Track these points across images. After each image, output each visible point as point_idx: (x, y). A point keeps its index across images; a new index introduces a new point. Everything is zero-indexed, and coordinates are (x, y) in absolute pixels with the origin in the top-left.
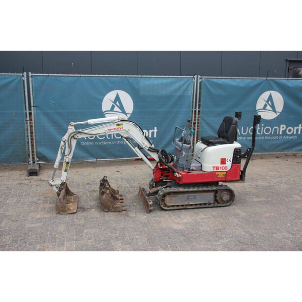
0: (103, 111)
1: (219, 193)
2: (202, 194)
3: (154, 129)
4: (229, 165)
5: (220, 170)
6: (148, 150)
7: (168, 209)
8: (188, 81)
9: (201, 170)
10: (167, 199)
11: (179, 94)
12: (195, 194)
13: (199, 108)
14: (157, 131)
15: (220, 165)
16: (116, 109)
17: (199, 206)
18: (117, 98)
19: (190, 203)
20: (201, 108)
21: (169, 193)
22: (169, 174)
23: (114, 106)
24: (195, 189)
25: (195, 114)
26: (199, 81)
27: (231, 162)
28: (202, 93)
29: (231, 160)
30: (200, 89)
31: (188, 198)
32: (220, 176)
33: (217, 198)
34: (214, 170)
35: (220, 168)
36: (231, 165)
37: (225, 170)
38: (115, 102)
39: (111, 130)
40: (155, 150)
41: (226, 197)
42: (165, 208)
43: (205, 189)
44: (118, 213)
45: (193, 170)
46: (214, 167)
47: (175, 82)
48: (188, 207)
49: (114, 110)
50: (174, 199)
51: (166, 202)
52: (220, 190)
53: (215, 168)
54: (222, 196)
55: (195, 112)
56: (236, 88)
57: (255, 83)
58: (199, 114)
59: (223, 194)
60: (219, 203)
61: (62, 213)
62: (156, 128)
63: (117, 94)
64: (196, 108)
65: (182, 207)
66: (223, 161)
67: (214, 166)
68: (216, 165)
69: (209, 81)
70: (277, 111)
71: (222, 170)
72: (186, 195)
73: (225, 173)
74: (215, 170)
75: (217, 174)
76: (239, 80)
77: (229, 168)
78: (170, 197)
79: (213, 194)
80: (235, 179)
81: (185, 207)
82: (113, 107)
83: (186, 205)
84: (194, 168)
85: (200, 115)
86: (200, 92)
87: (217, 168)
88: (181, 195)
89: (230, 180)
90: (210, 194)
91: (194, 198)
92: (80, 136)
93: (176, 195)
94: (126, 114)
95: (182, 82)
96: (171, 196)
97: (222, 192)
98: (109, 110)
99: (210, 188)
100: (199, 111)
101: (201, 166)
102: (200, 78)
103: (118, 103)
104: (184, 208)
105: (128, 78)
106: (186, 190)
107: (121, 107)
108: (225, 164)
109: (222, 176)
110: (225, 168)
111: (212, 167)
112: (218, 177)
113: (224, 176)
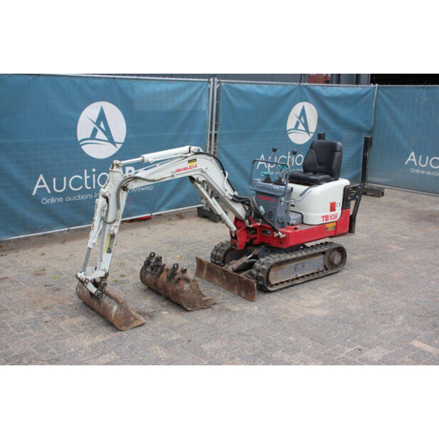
0: (79, 140)
2: (312, 259)
4: (338, 211)
5: (329, 221)
6: (233, 200)
7: (274, 289)
8: (201, 87)
9: (303, 223)
10: (272, 274)
11: (190, 107)
12: (303, 261)
13: (216, 130)
15: (329, 213)
16: (100, 135)
17: (307, 279)
18: (102, 117)
19: (298, 276)
20: (219, 129)
22: (255, 235)
23: (97, 130)
24: (304, 253)
25: (211, 139)
26: (216, 87)
27: (341, 208)
28: (221, 106)
29: (341, 204)
30: (217, 100)
31: (295, 268)
32: (330, 230)
35: (329, 218)
36: (341, 211)
37: (334, 220)
38: (98, 123)
39: (179, 170)
40: (240, 199)
41: (337, 259)
43: (315, 250)
44: (210, 310)
45: (292, 225)
46: (323, 217)
47: (184, 89)
49: (97, 137)
50: (280, 272)
51: (270, 279)
52: (330, 250)
53: (325, 218)
54: (333, 258)
55: (211, 136)
56: (264, 98)
57: (287, 90)
58: (215, 139)
59: (333, 255)
61: (124, 328)
63: (102, 109)
65: (289, 284)
66: (333, 207)
68: (325, 214)
69: (230, 87)
70: (310, 131)
71: (332, 221)
72: (294, 264)
73: (335, 224)
74: (325, 222)
75: (327, 225)
76: (266, 86)
77: (339, 217)
78: (275, 270)
79: (322, 257)
82: (95, 132)
83: (293, 280)
84: (294, 222)
85: (218, 141)
86: (217, 104)
87: (327, 217)
88: (288, 266)
89: (340, 233)
91: (303, 267)
92: (133, 186)
93: (281, 267)
94: (114, 143)
95: (194, 89)
96: (276, 268)
97: (332, 253)
98: (89, 137)
99: (320, 249)
100: (216, 135)
101: (302, 217)
102: (218, 82)
103: (102, 125)
105: (119, 81)
106: (294, 256)
107: (107, 132)
108: (335, 210)
109: (332, 229)
110: (335, 217)
111: (321, 217)
112: (327, 230)
113: (334, 229)
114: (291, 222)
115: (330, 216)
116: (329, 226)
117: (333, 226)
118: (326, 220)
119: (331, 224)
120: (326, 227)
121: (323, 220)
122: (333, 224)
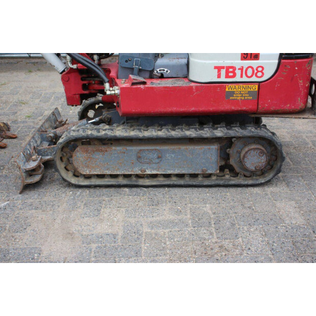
1: (238, 145)
2: (183, 147)
5: (238, 79)
7: (86, 183)
9: (186, 77)
10: (79, 156)
12: (158, 148)
15: (238, 62)
17: (174, 180)
19: (148, 172)
21: (87, 141)
24: (162, 133)
31: (139, 158)
33: (232, 162)
34: (219, 76)
35: (238, 72)
36: (277, 62)
37: (254, 79)
41: (254, 159)
42: (74, 181)
43: (191, 133)
45: (162, 77)
46: (219, 68)
48: (141, 182)
50: (98, 156)
51: (76, 164)
52: (239, 138)
53: (223, 72)
54: (244, 157)
59: (246, 149)
60: (236, 174)
68: (227, 62)
71: (245, 79)
72: (135, 149)
73: (255, 87)
74: (223, 79)
77: (268, 73)
78: (87, 151)
79: (214, 147)
80: (287, 107)
81: (134, 181)
83: (138, 176)
87: (230, 70)
88: (119, 148)
89: (272, 109)
90: (206, 147)
91: (159, 157)
93: (103, 148)
96: (90, 148)
97: (245, 145)
99: (206, 132)
101: (188, 65)
104: (132, 182)
106: (133, 133)
108: (257, 57)
109: (245, 97)
110: (255, 71)
111: (213, 67)
112: (231, 98)
113: (251, 98)
114: (157, 71)
115: (241, 69)
116: (235, 90)
117: (249, 90)
118: (227, 76)
119: (242, 86)
120: (227, 90)
121: (218, 75)
122: (250, 86)
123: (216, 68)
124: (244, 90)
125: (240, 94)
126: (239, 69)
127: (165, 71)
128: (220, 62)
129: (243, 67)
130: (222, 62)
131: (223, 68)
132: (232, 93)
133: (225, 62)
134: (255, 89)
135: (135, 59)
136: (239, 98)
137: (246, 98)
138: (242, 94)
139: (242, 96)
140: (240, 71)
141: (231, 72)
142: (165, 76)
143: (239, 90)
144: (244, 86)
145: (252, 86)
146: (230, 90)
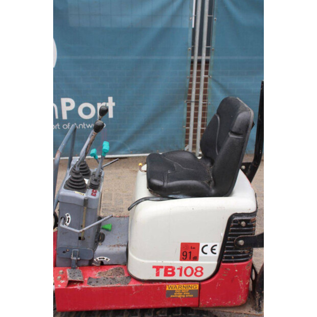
3: (107, 101)
4: (208, 263)
5: (177, 277)
11: (159, 24)
13: (208, 54)
14: (114, 104)
15: (177, 263)
20: (212, 53)
25: (199, 67)
27: (216, 256)
28: (214, 23)
29: (218, 250)
30: (210, 12)
32: (177, 295)
34: (158, 274)
35: (177, 272)
36: (216, 263)
37: (193, 278)
45: (102, 264)
46: (158, 268)
53: (162, 271)
55: (199, 62)
58: (207, 67)
62: (110, 99)
64: (200, 54)
66: (189, 252)
67: (159, 263)
71: (184, 278)
74: (163, 277)
77: (207, 273)
80: (229, 304)
84: (107, 260)
85: (210, 71)
86: (210, 20)
87: (169, 270)
89: (214, 305)
100: (207, 62)
108: (196, 258)
109: (185, 295)
110: (195, 271)
111: (152, 267)
112: (172, 296)
113: (192, 296)
114: (97, 259)
115: (181, 269)
116: (175, 289)
117: (190, 289)
118: (166, 275)
119: (182, 286)
120: (167, 289)
121: (156, 274)
122: (191, 285)
123: (154, 267)
124: (184, 289)
125: (181, 292)
126: (178, 269)
127: (105, 260)
128: (159, 262)
129: (182, 267)
130: (161, 262)
131: (162, 267)
132: (173, 292)
133: (164, 262)
134: (196, 288)
135: (73, 250)
136: (179, 296)
137: (187, 296)
138: (183, 293)
139: (183, 294)
140: (179, 270)
141: (170, 271)
142: (105, 263)
143: (180, 289)
144: (185, 286)
145: (193, 285)
146: (171, 289)
